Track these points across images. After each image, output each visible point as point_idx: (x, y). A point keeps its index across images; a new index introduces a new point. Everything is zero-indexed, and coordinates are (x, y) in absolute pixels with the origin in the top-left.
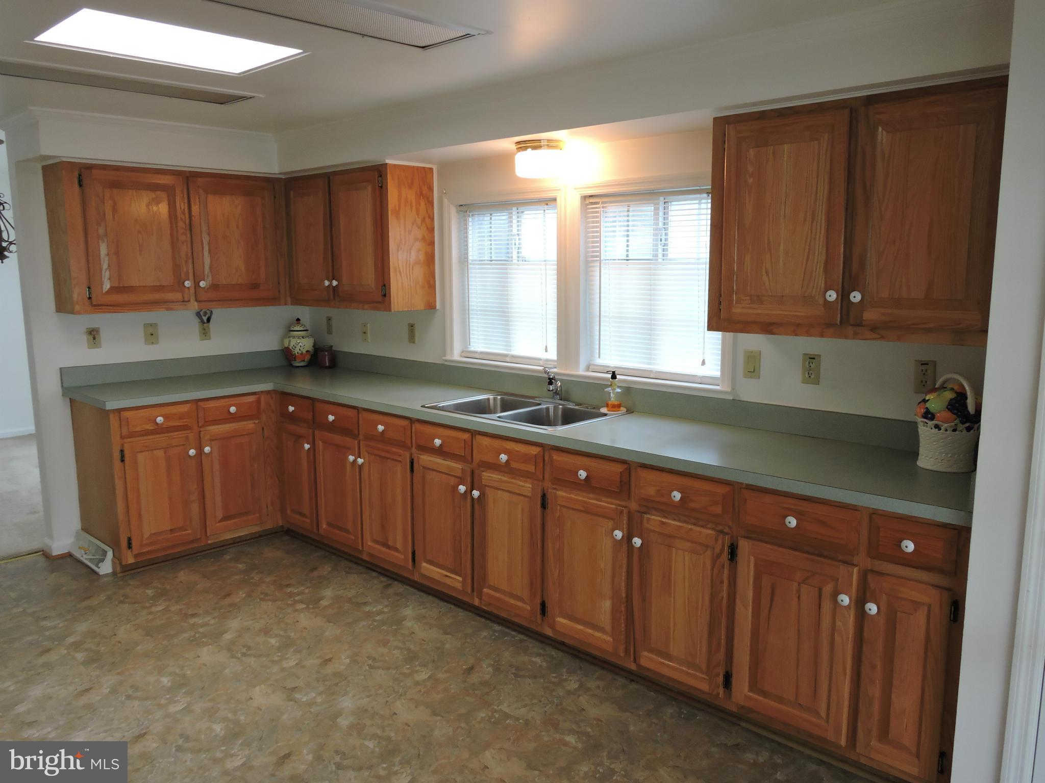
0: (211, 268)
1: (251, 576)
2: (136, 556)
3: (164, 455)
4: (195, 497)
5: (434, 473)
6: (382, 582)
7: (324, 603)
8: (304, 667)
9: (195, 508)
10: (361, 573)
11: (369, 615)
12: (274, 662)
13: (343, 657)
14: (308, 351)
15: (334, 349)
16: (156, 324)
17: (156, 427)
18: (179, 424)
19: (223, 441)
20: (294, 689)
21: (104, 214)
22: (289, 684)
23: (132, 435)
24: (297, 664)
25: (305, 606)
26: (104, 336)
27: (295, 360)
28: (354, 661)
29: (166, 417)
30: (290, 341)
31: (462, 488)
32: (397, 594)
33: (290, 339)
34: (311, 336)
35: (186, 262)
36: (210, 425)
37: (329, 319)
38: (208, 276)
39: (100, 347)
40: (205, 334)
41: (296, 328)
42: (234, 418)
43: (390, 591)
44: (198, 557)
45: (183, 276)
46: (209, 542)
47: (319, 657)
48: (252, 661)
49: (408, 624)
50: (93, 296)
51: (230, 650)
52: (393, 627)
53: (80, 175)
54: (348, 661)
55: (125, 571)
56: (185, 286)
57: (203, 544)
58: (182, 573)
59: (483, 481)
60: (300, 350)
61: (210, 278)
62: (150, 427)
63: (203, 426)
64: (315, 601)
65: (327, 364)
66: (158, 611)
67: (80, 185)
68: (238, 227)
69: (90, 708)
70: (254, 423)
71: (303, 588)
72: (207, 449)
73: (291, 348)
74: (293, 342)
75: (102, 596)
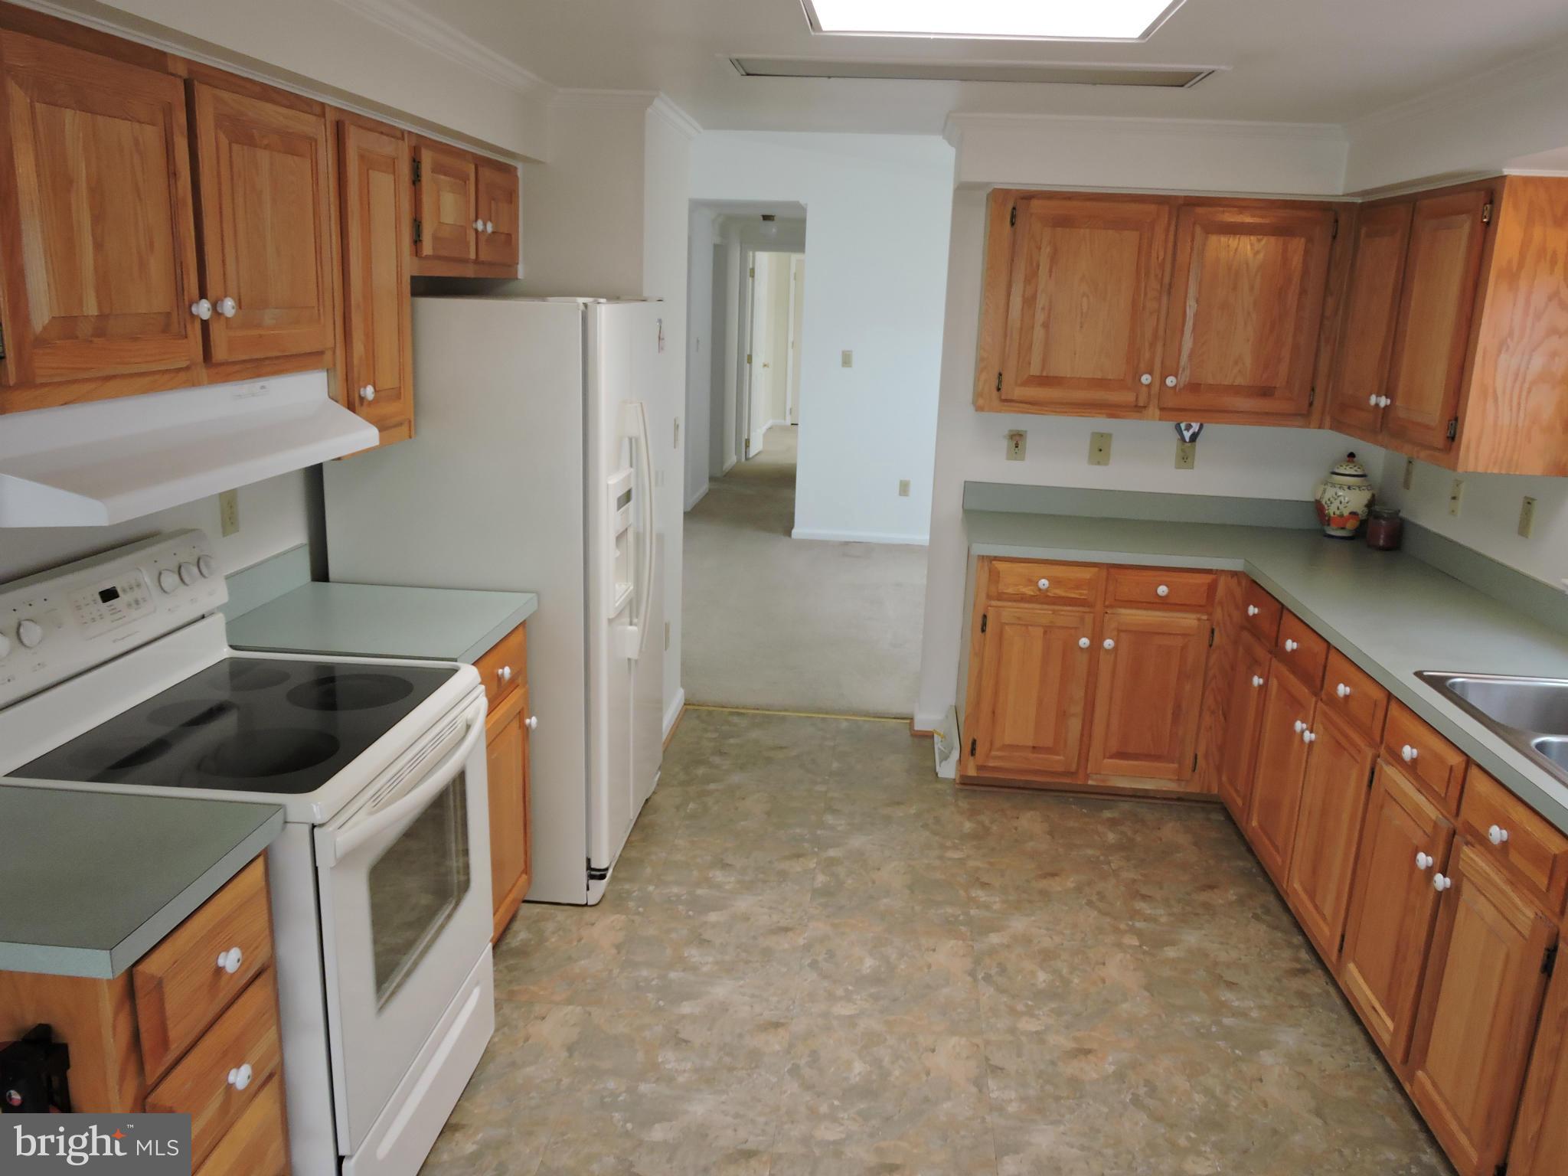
0: (1190, 356)
1: (1110, 858)
2: (980, 768)
3: (1042, 635)
4: (1077, 709)
5: (1399, 809)
6: (1297, 960)
7: (1171, 953)
8: (1042, 1042)
9: (1075, 725)
10: (1276, 928)
11: (1219, 1008)
12: (1012, 1011)
13: (1110, 1059)
14: (1353, 514)
15: (1401, 514)
16: (1110, 435)
17: (1038, 593)
18: (1073, 595)
19: (1142, 636)
20: (996, 1070)
21: (1038, 266)
22: (997, 1059)
23: (1000, 597)
24: (1037, 1033)
25: (1137, 944)
26: (1030, 442)
27: (1329, 525)
28: (1120, 1076)
29: (1055, 582)
30: (1324, 491)
31: (1423, 860)
32: (1302, 995)
33: (1326, 487)
34: (1370, 487)
35: (1152, 345)
36: (1125, 607)
37: (1410, 462)
38: (1184, 369)
39: (1023, 459)
40: (1185, 459)
41: (1342, 471)
42: (1163, 604)
43: (1296, 983)
44: (1071, 799)
45: (1142, 365)
46: (1090, 782)
47: (1075, 1039)
48: (987, 992)
49: (1267, 1057)
50: (1004, 387)
51: (977, 961)
52: (1237, 1052)
53: (1014, 208)
54: (1111, 1069)
55: (967, 784)
56: (1142, 384)
57: (1079, 783)
58: (1029, 814)
59: (1461, 862)
60: (1338, 508)
61: (1187, 372)
62: (1029, 591)
63: (1111, 606)
64: (1156, 942)
65: (1381, 542)
66: (950, 859)
67: (1013, 224)
68: (1252, 288)
69: (767, 953)
70: (1199, 620)
71: (1162, 912)
72: (1109, 643)
73: (1324, 503)
74: (1330, 493)
75: (914, 807)
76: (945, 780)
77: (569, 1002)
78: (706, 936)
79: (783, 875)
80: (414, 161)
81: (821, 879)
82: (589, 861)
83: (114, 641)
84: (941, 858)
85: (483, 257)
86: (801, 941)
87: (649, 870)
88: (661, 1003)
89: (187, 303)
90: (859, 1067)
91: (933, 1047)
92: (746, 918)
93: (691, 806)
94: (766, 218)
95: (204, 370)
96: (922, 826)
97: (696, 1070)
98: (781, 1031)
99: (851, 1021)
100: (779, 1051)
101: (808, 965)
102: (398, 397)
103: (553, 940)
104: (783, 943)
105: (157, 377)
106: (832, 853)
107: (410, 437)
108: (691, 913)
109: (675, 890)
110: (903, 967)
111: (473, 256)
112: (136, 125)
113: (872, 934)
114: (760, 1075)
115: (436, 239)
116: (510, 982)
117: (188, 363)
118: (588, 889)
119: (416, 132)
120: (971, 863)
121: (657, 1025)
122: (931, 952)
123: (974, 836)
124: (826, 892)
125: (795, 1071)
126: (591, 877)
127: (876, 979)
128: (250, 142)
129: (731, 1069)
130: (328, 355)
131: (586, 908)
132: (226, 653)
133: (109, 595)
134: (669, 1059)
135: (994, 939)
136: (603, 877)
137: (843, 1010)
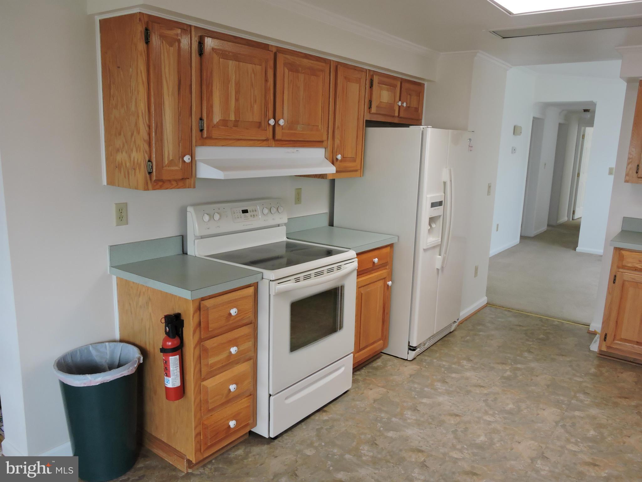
2: (607, 347)
12: (568, 440)
13: (606, 471)
20: (545, 458)
22: (548, 454)
23: (624, 267)
24: (575, 451)
28: (607, 479)
47: (593, 459)
50: (639, 172)
51: (563, 419)
54: (604, 475)
55: (601, 354)
62: (639, 266)
66: (575, 380)
69: (468, 392)
75: (570, 358)
76: (593, 352)
77: (383, 387)
78: (447, 380)
79: (492, 369)
80: (371, 80)
81: (508, 373)
82: (409, 343)
83: (244, 225)
84: (570, 379)
85: (401, 115)
86: (486, 392)
87: (438, 355)
88: (416, 396)
89: (267, 120)
90: (482, 438)
91: (520, 442)
92: (467, 379)
93: (468, 338)
94: (585, 111)
95: (273, 142)
96: (569, 366)
97: (416, 420)
98: (457, 418)
99: (489, 423)
100: (452, 424)
101: (483, 400)
102: (355, 161)
103: (389, 368)
104: (478, 390)
105: (256, 142)
106: (519, 366)
107: (361, 176)
108: (446, 372)
109: (444, 363)
110: (525, 411)
111: (397, 114)
112: (254, 66)
113: (518, 397)
114: (440, 429)
115: (377, 107)
116: (367, 376)
117: (266, 138)
118: (408, 354)
119: (373, 70)
120: (584, 384)
121: (410, 402)
122: (543, 410)
123: (595, 375)
124: (508, 378)
125: (455, 432)
126: (410, 349)
127: (510, 412)
128: (297, 71)
129: (430, 423)
130: (325, 143)
131: (407, 361)
132: (285, 239)
133: (245, 211)
134: (408, 414)
135: (577, 413)
136: (414, 350)
137: (487, 418)
